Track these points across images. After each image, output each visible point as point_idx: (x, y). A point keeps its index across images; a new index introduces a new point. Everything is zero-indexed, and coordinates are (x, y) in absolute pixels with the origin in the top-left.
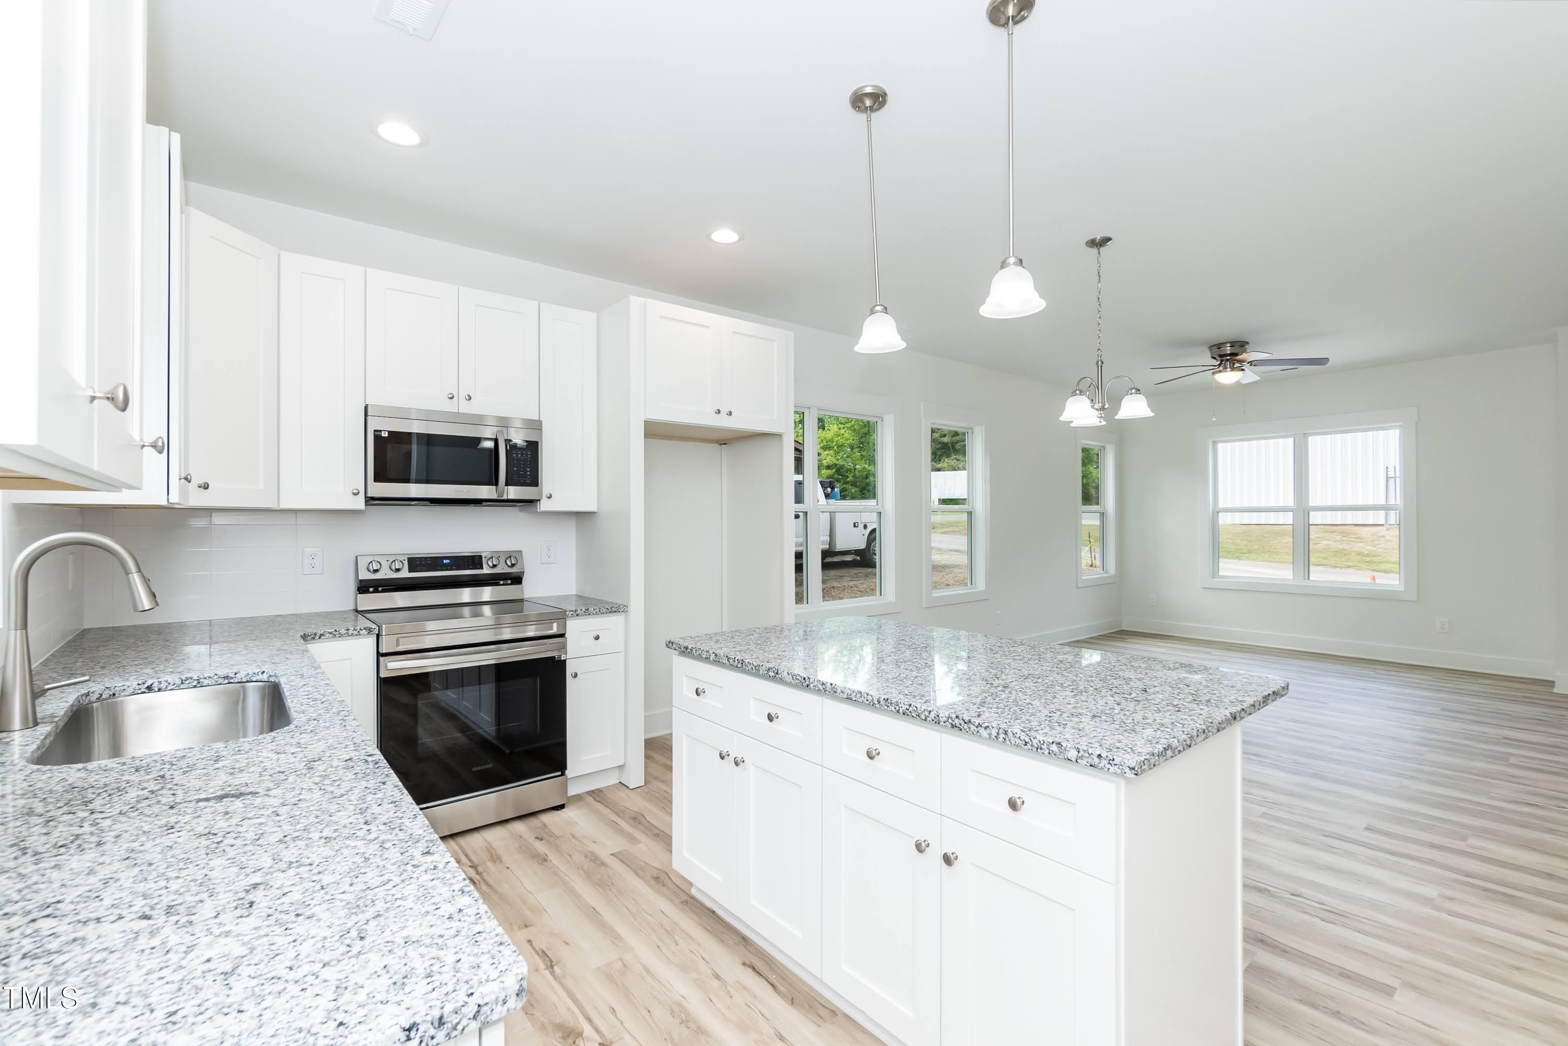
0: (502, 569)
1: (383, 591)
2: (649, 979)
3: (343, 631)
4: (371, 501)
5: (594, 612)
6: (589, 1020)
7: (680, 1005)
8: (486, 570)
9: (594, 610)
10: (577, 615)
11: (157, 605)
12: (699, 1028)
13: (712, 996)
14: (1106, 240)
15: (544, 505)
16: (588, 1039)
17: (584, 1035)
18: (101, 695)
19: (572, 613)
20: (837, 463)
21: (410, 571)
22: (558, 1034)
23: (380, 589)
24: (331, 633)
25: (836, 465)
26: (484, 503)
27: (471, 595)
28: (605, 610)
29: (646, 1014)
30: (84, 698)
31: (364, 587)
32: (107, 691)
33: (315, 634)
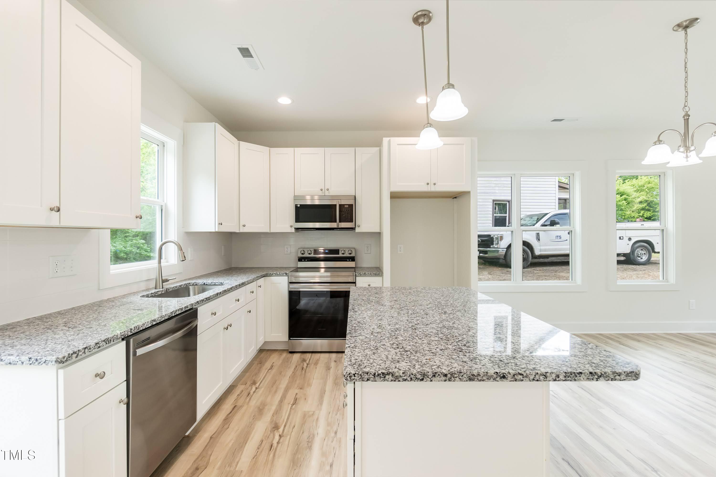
0: (347, 255)
1: (307, 261)
2: (314, 423)
3: (278, 273)
4: (297, 229)
5: (368, 274)
6: (285, 426)
7: (314, 436)
8: (340, 255)
9: (368, 273)
10: (361, 275)
11: (185, 259)
12: (311, 446)
13: (326, 439)
14: (693, 21)
15: (357, 230)
16: (279, 432)
17: (279, 430)
18: (193, 284)
19: (358, 274)
20: (647, 199)
21: (314, 255)
22: (273, 426)
23: (306, 260)
24: (275, 274)
25: (646, 201)
26: (335, 229)
27: (325, 264)
28: (373, 274)
29: (302, 432)
30: (188, 284)
31: (300, 259)
32: (195, 283)
33: (271, 274)
